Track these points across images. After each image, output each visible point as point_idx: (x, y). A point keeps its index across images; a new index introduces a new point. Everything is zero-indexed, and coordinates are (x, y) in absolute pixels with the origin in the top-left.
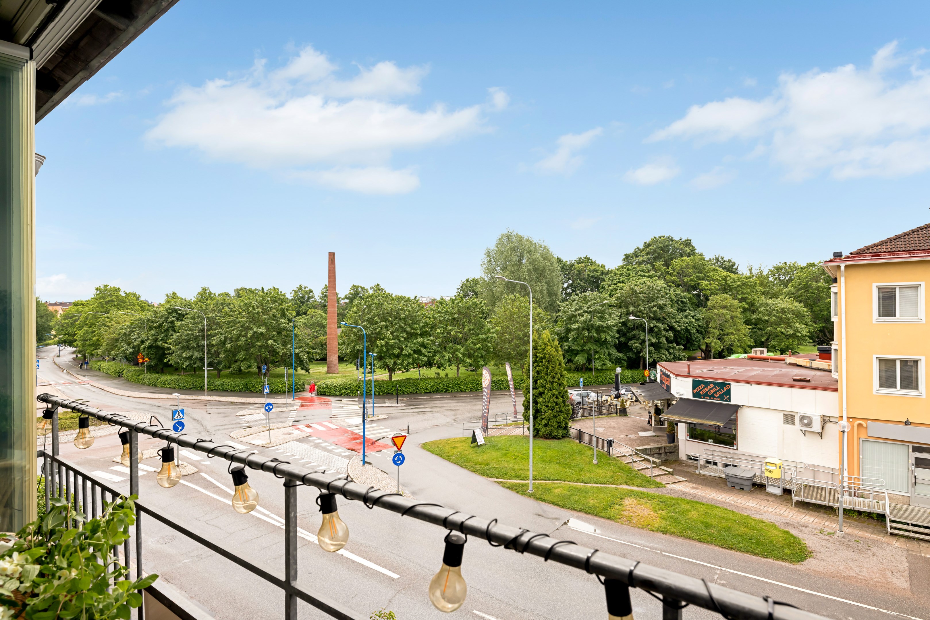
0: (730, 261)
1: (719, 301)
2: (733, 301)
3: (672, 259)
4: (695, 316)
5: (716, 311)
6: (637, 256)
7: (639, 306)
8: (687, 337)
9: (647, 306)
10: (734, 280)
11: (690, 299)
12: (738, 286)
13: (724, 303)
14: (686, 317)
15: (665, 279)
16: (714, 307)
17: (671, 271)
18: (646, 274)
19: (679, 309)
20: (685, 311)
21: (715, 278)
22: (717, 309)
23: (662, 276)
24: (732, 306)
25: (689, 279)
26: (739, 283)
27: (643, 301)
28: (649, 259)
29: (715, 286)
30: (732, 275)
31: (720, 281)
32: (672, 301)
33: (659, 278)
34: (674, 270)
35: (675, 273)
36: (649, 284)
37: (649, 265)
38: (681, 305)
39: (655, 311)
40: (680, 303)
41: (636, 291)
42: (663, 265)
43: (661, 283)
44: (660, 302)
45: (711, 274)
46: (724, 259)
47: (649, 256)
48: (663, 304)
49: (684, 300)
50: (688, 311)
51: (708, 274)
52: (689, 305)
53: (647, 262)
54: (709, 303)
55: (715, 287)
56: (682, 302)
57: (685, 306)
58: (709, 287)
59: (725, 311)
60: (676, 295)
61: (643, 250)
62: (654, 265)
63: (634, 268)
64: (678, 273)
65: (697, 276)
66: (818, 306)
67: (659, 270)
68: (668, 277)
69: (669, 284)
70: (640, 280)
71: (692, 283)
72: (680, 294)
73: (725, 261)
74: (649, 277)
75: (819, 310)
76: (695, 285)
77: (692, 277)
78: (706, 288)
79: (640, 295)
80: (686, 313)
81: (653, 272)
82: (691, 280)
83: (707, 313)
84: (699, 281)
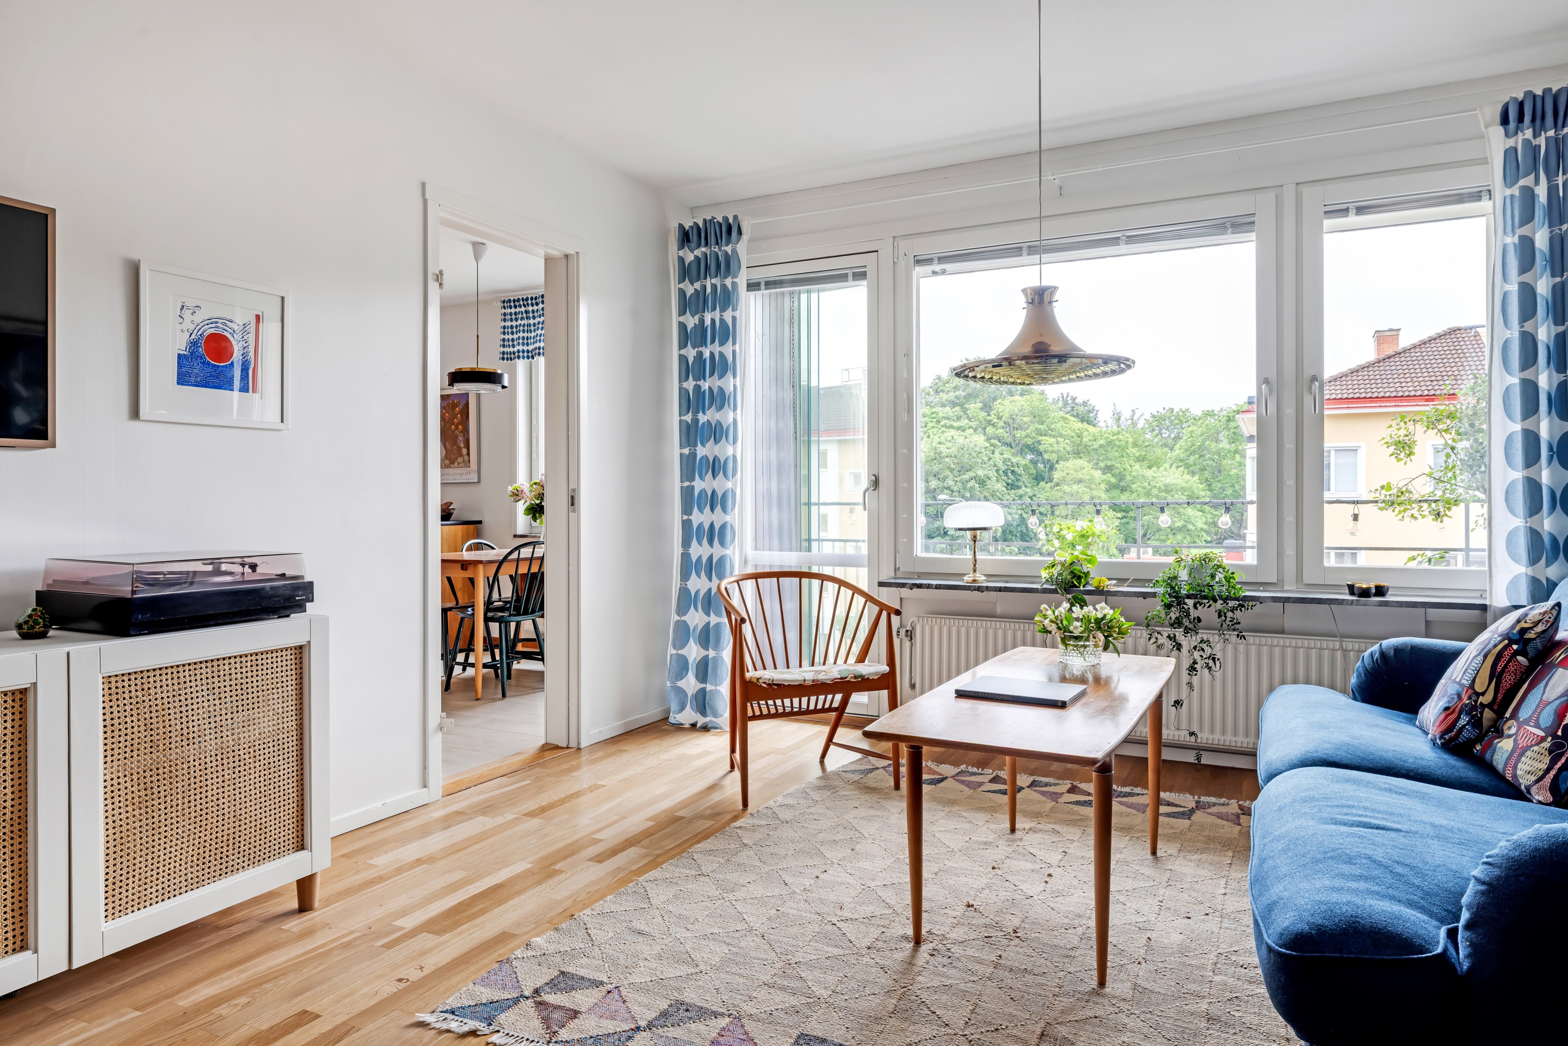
0: (1085, 404)
1: (1072, 472)
2: (1093, 472)
3: (995, 399)
4: (1035, 495)
5: (1066, 488)
6: (937, 392)
7: (945, 479)
8: (1021, 531)
9: (958, 479)
10: (1094, 436)
11: (1026, 467)
12: (1101, 446)
13: (1080, 476)
14: (1020, 497)
15: (985, 434)
16: (1063, 480)
17: (995, 420)
18: (956, 424)
19: (1008, 484)
20: (1019, 487)
21: (1064, 433)
22: (1068, 485)
23: (982, 428)
24: (1091, 480)
25: (1024, 434)
26: (1102, 442)
27: (952, 470)
28: (957, 397)
29: (1064, 445)
30: (1091, 429)
31: (1073, 437)
32: (997, 471)
33: (975, 430)
34: (1000, 418)
35: (1001, 424)
36: (961, 440)
37: (958, 408)
38: (1012, 477)
39: (972, 488)
40: (1010, 474)
41: (941, 452)
42: (982, 409)
43: (979, 440)
44: (980, 473)
45: (1059, 425)
46: (1077, 401)
47: (957, 393)
48: (985, 475)
49: (1016, 469)
50: (1024, 488)
51: (1052, 426)
52: (1025, 478)
53: (953, 404)
54: (1057, 475)
55: (1064, 449)
56: (1013, 472)
57: (1018, 480)
58: (1056, 447)
59: (1081, 488)
60: (1005, 461)
61: (948, 382)
62: (967, 409)
63: (933, 413)
64: (1005, 423)
65: (1036, 429)
66: (1219, 481)
67: (974, 417)
68: (990, 430)
69: (992, 441)
70: (946, 435)
71: (1029, 441)
72: (1010, 459)
73: (1076, 404)
74: (958, 428)
75: (1221, 488)
76: (1033, 443)
77: (1028, 431)
78: (1050, 449)
79: (947, 459)
80: (1020, 492)
81: (966, 421)
82: (1027, 436)
83: (1054, 492)
84: (1040, 438)
